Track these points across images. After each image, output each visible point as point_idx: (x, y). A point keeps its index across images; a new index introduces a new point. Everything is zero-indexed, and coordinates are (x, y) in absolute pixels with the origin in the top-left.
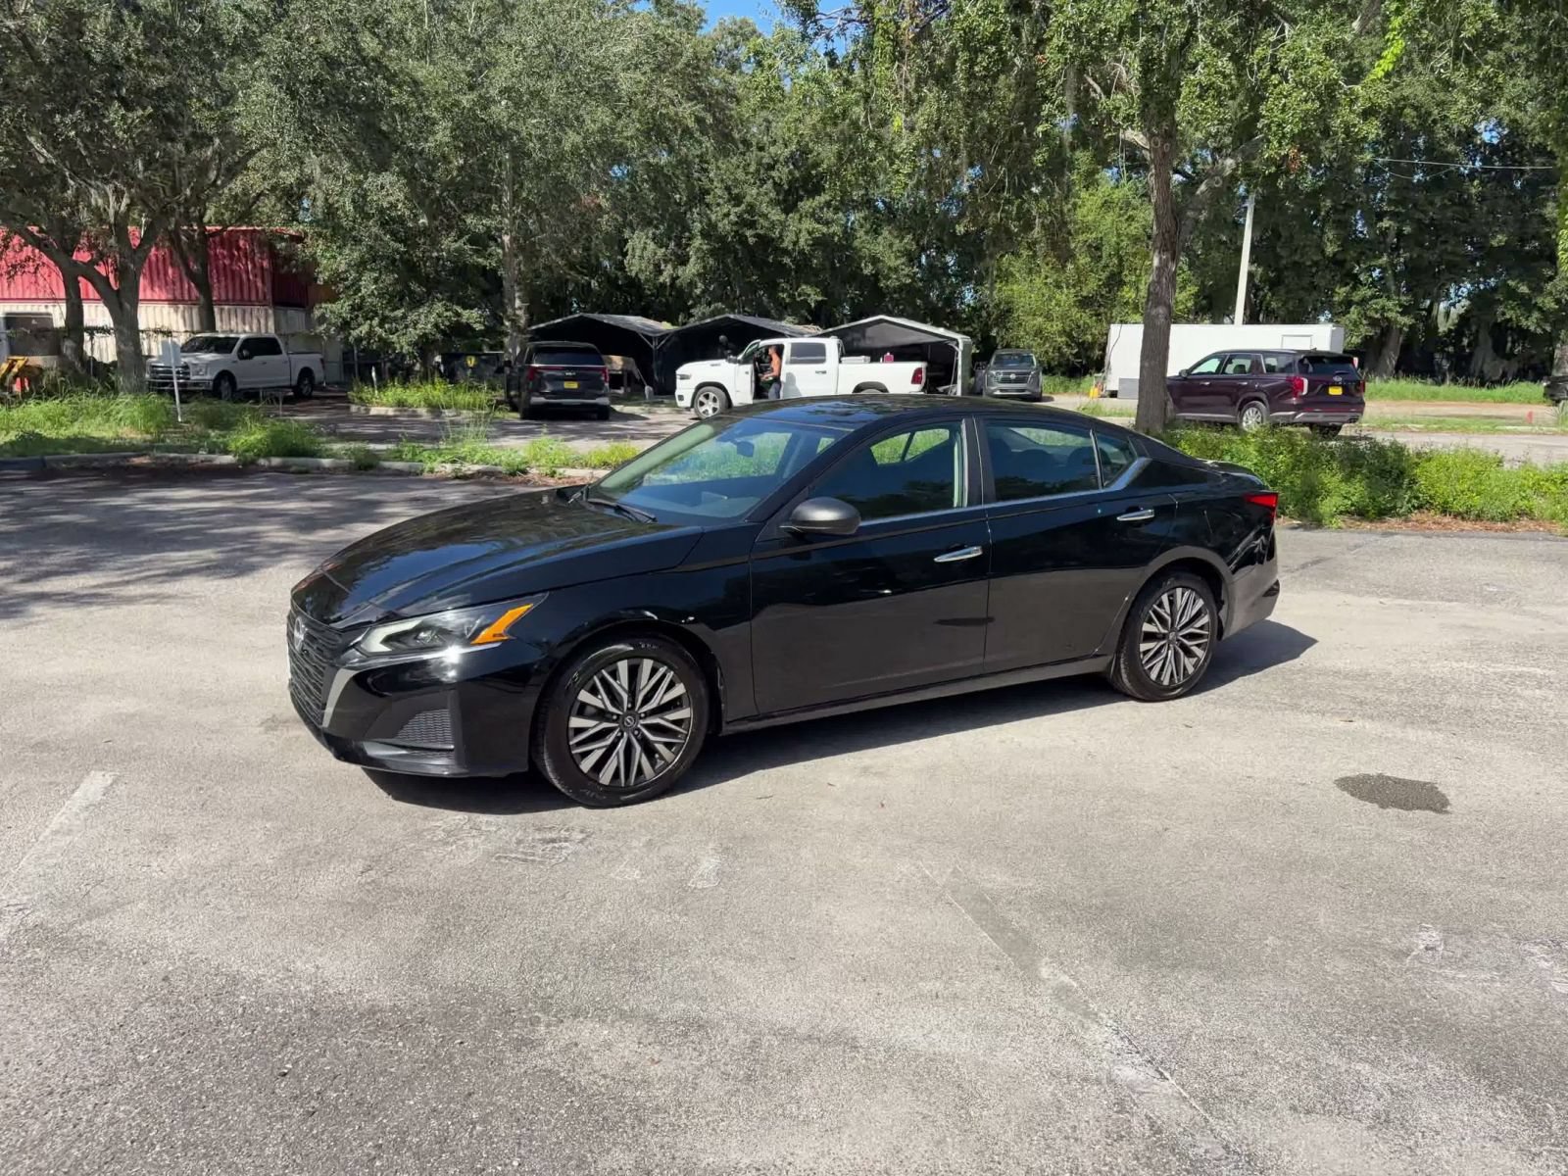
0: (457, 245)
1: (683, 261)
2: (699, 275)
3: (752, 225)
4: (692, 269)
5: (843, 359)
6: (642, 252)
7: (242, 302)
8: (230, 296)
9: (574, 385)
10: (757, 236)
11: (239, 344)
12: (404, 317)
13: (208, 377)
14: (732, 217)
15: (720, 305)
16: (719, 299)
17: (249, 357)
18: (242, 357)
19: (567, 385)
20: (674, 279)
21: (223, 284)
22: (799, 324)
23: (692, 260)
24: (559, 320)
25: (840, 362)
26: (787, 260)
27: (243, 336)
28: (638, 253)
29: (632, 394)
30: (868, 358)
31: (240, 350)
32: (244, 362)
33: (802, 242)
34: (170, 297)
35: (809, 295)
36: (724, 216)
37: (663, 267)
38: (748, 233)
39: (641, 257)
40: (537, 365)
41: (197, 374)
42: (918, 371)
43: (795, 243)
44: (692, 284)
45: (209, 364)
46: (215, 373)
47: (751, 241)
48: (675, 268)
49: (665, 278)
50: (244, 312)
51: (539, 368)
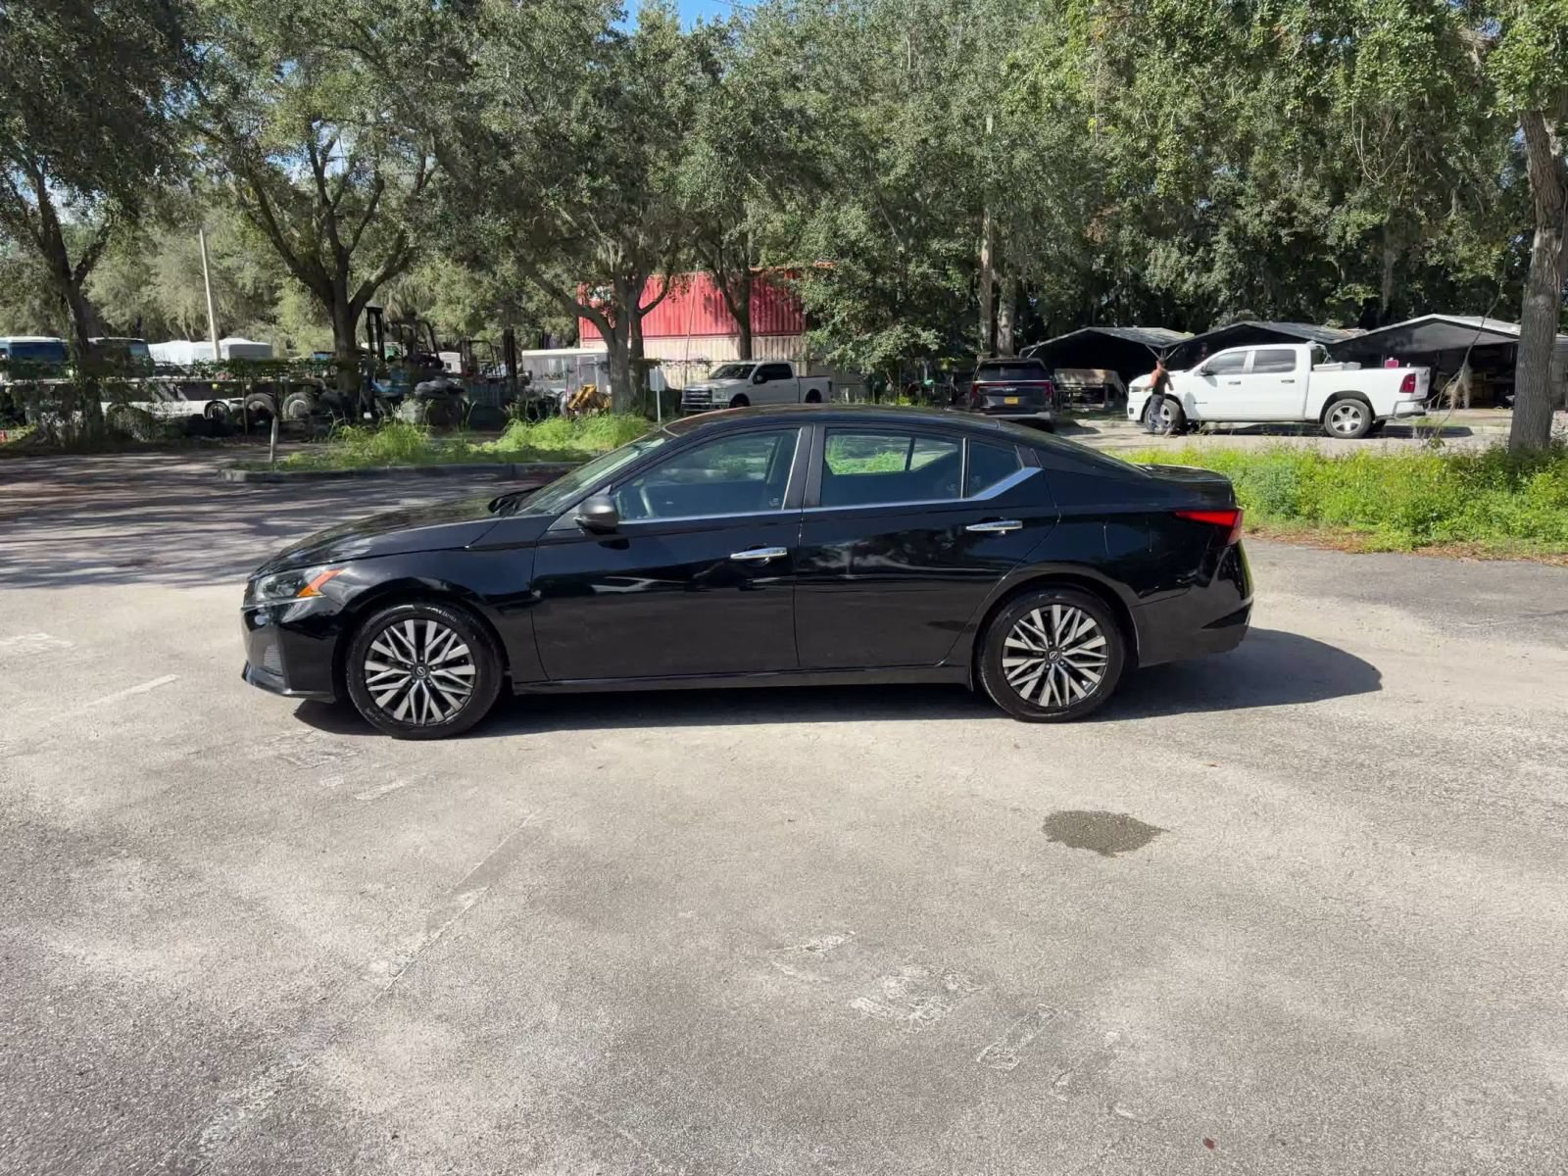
0: (920, 270)
1: (1208, 266)
2: (1224, 281)
3: (1290, 222)
4: (1218, 274)
5: (1315, 366)
6: (1163, 264)
7: (781, 333)
8: (774, 328)
9: (1015, 401)
10: (1295, 234)
11: (755, 369)
12: (871, 339)
13: (726, 400)
14: (1264, 217)
15: (1248, 311)
16: (1250, 306)
17: (764, 381)
18: (756, 382)
19: (1008, 401)
20: (1197, 287)
21: (769, 319)
22: (1344, 327)
23: (1218, 264)
24: (1066, 336)
25: (1312, 369)
26: (1331, 258)
27: (759, 363)
28: (1160, 262)
29: (1113, 408)
30: (1359, 364)
31: (755, 377)
32: (758, 387)
33: (1348, 237)
34: (729, 330)
35: (1357, 294)
36: (1253, 217)
37: (1186, 275)
38: (1283, 232)
39: (1164, 266)
40: (982, 382)
41: (719, 397)
42: (1411, 378)
43: (1342, 238)
44: (1217, 290)
45: (728, 389)
46: (732, 397)
47: (1285, 240)
48: (1198, 275)
49: (1188, 287)
50: (784, 341)
51: (984, 385)
